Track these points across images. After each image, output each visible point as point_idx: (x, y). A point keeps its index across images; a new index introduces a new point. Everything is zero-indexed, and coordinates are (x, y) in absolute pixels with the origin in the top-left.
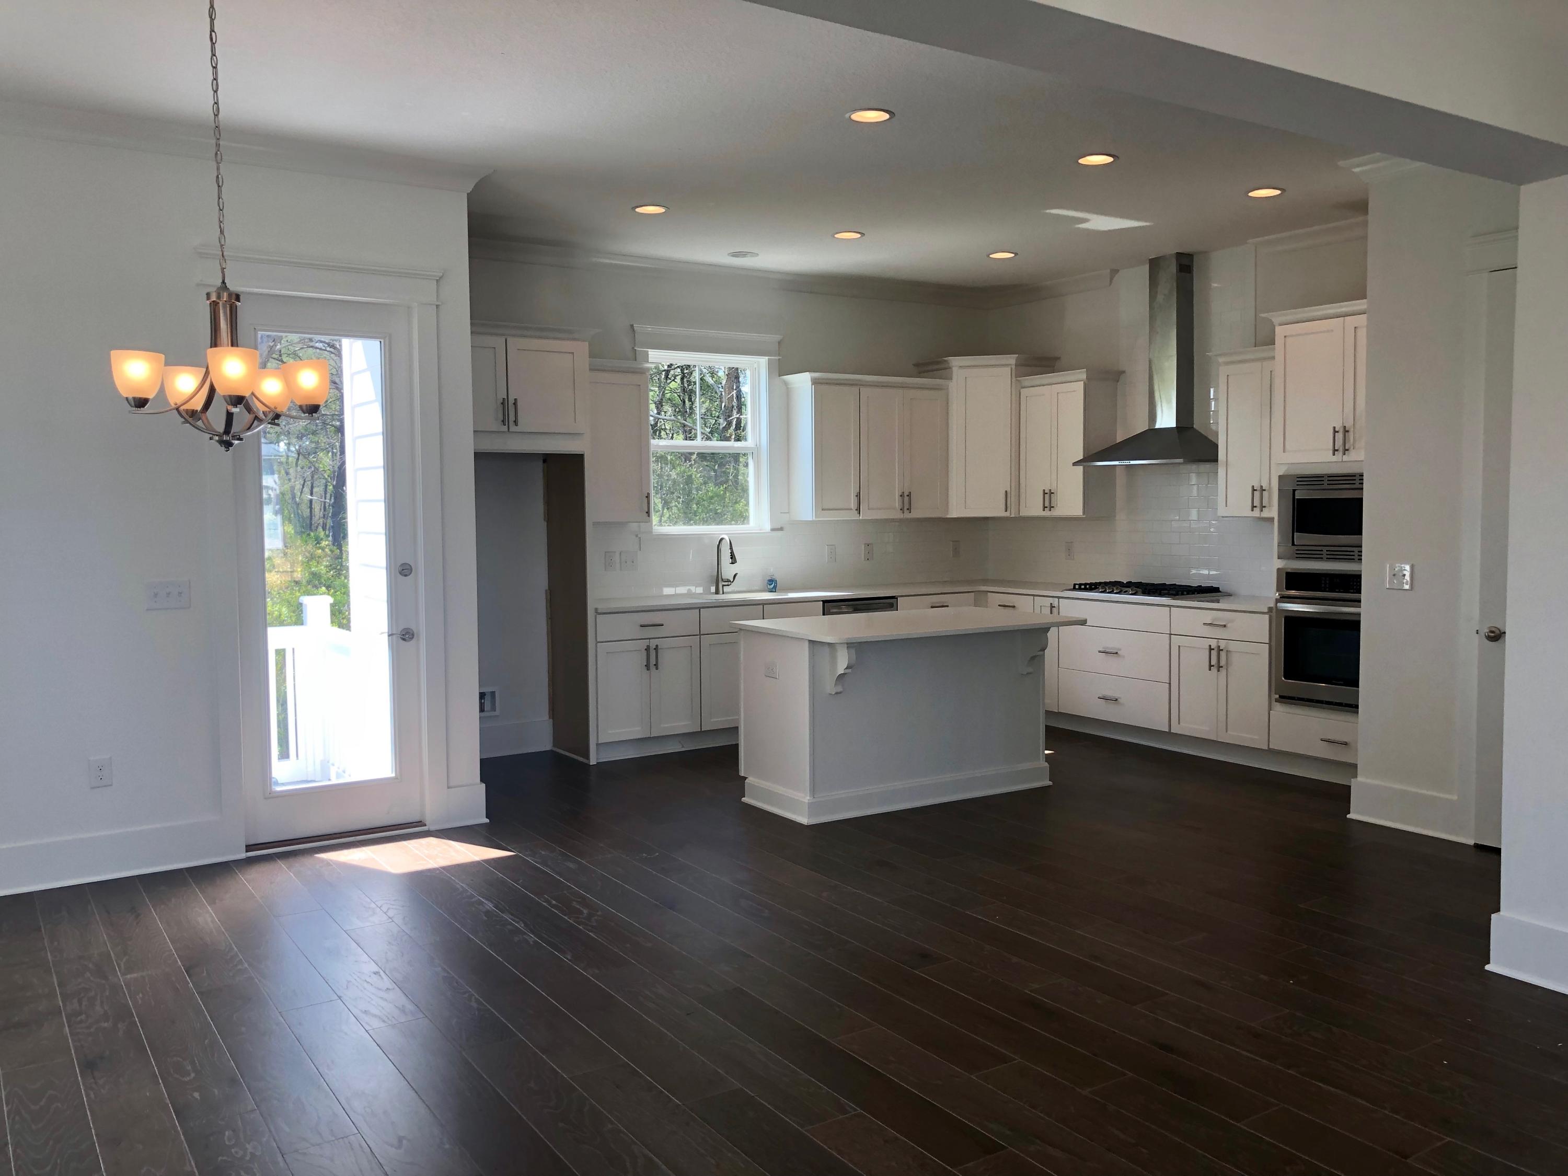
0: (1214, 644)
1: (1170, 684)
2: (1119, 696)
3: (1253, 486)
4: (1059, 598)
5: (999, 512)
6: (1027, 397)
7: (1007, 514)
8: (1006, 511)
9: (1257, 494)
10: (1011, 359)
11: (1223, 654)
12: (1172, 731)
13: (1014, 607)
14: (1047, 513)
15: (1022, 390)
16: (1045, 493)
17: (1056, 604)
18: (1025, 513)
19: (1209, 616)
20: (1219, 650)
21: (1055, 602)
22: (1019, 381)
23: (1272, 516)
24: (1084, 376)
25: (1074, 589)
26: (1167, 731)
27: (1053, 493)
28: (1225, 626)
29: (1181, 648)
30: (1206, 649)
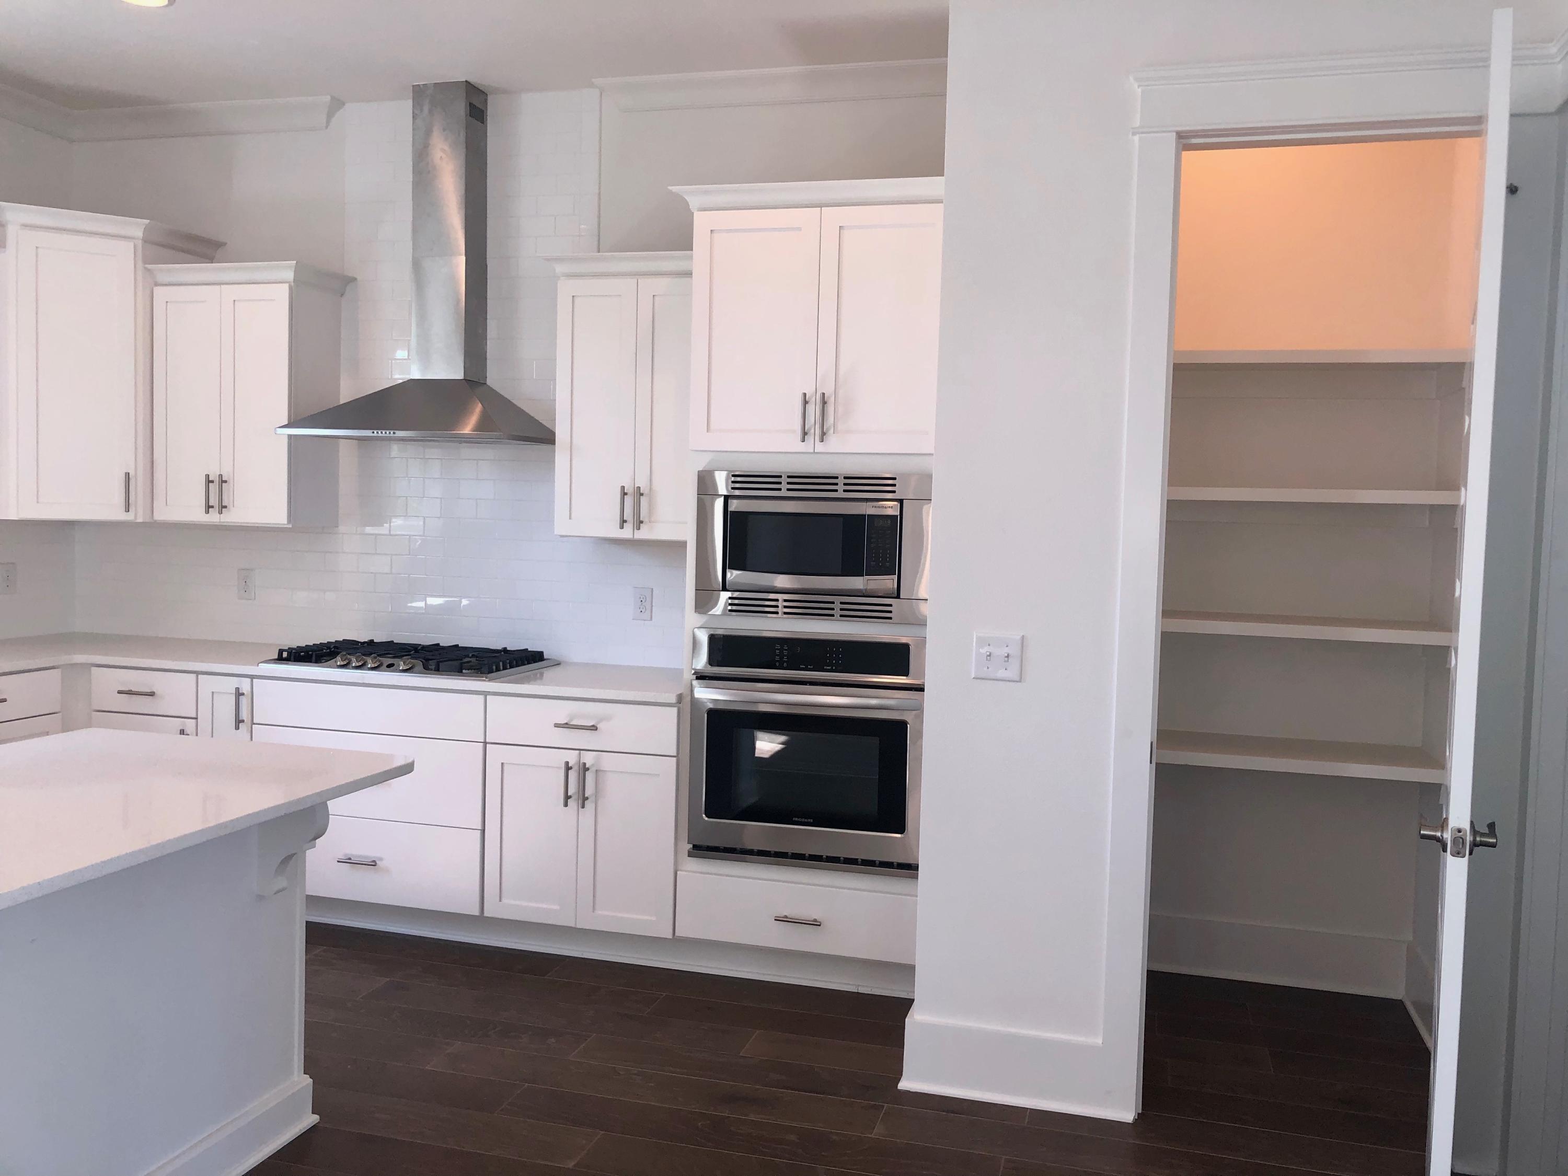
0: (572, 757)
1: (483, 831)
2: (378, 855)
3: (623, 488)
4: (252, 677)
5: (113, 512)
6: (167, 302)
7: (129, 517)
8: (127, 510)
9: (629, 501)
10: (136, 228)
11: (590, 776)
12: (486, 914)
13: (152, 694)
14: (214, 517)
15: (157, 290)
16: (209, 481)
17: (246, 687)
18: (163, 514)
19: (563, 711)
20: (585, 769)
21: (245, 685)
22: (149, 270)
23: (684, 539)
24: (290, 275)
25: (280, 659)
26: (477, 914)
27: (226, 482)
28: (594, 728)
29: (505, 767)
30: (559, 768)
